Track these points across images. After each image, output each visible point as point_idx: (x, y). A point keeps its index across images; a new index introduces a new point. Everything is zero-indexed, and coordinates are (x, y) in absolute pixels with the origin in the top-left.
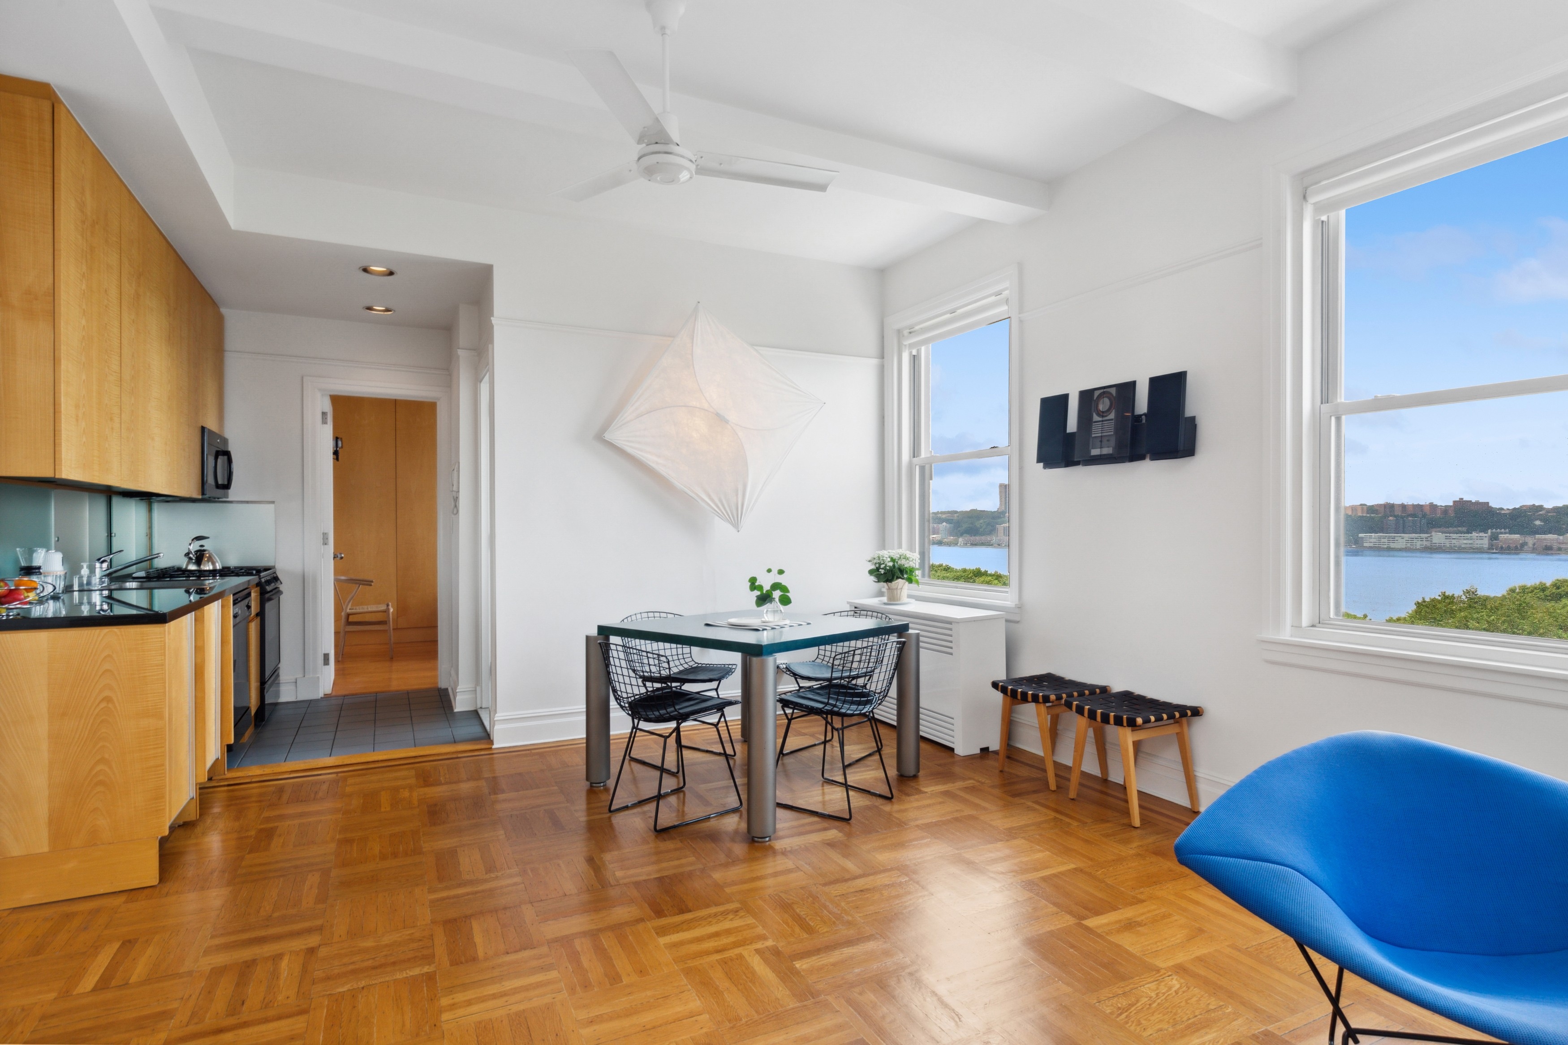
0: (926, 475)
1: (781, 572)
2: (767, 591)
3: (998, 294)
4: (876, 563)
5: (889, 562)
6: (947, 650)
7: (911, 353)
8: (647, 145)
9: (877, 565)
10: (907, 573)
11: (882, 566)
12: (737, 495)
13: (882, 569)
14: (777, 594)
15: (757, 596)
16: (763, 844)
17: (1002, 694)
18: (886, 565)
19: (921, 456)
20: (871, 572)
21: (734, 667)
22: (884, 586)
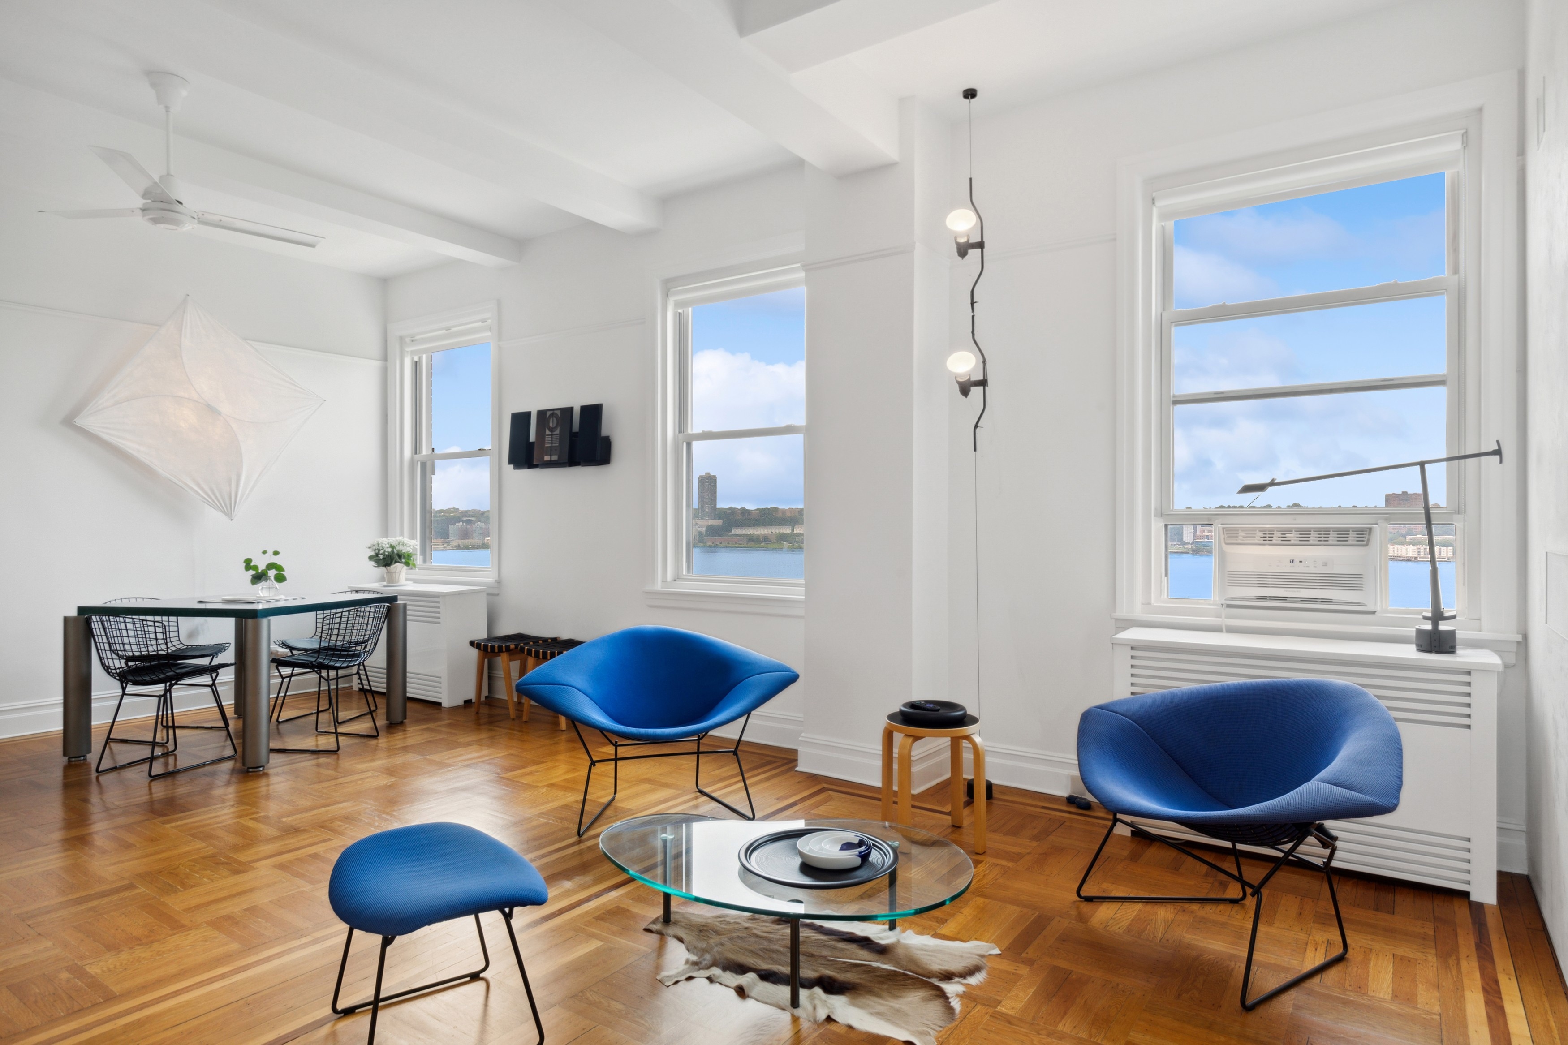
0: (427, 470)
1: (276, 553)
2: (262, 570)
3: (484, 321)
4: (376, 550)
5: (387, 548)
6: (434, 619)
7: (413, 359)
8: (153, 201)
9: (377, 551)
10: (404, 558)
11: (381, 552)
12: (230, 485)
13: (381, 554)
14: (272, 573)
15: (252, 575)
16: (257, 773)
17: (477, 650)
18: (385, 551)
19: (420, 452)
20: (371, 558)
21: (227, 645)
22: (382, 570)
